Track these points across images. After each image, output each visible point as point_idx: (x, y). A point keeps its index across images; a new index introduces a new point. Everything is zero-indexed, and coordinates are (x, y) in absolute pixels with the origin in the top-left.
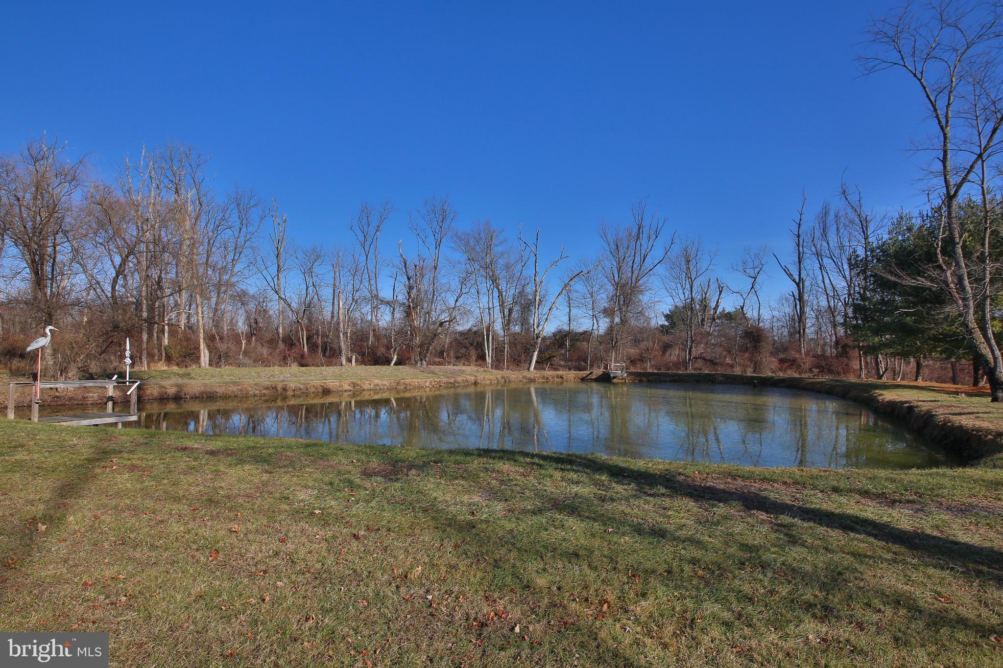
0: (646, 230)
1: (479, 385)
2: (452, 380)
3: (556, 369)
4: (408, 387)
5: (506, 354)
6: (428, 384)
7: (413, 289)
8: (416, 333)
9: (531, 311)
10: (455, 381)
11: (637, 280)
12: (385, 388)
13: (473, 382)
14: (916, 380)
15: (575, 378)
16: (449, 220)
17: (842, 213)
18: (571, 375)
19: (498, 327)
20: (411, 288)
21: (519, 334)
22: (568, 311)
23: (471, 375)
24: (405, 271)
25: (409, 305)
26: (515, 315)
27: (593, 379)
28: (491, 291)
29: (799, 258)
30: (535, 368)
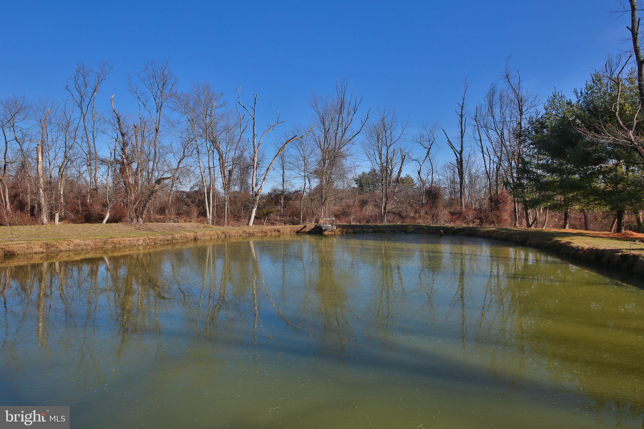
0: (346, 105)
1: (199, 241)
2: (169, 237)
3: (273, 224)
4: (118, 246)
5: (226, 210)
6: (141, 242)
7: (127, 145)
8: (131, 190)
9: (249, 173)
10: (173, 238)
11: (340, 148)
12: (89, 247)
13: (193, 238)
14: (564, 227)
15: (291, 232)
16: (170, 86)
17: (505, 94)
18: (288, 228)
19: (219, 186)
20: (125, 144)
21: (238, 192)
22: (282, 173)
23: (190, 231)
24: (118, 127)
25: (123, 162)
26: (235, 175)
27: (306, 232)
28: (211, 152)
29: (462, 133)
30: (254, 223)
